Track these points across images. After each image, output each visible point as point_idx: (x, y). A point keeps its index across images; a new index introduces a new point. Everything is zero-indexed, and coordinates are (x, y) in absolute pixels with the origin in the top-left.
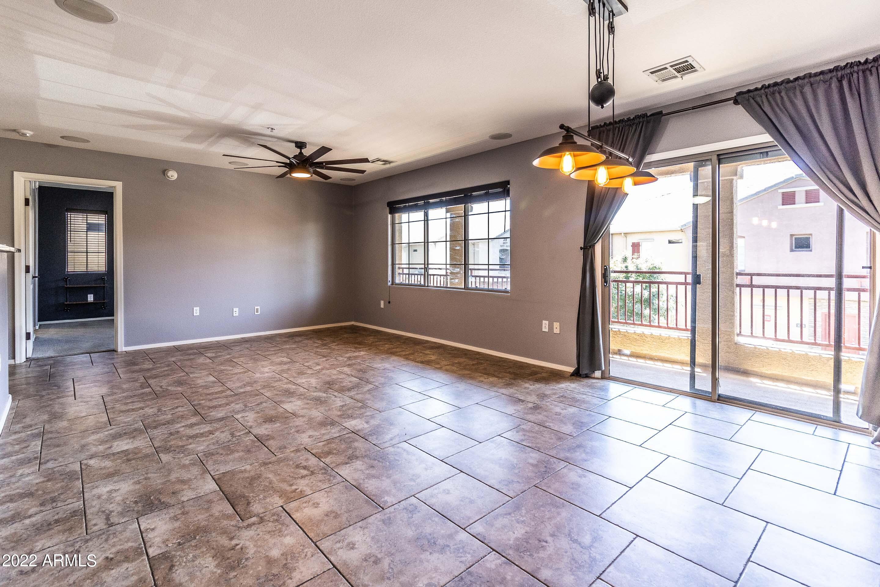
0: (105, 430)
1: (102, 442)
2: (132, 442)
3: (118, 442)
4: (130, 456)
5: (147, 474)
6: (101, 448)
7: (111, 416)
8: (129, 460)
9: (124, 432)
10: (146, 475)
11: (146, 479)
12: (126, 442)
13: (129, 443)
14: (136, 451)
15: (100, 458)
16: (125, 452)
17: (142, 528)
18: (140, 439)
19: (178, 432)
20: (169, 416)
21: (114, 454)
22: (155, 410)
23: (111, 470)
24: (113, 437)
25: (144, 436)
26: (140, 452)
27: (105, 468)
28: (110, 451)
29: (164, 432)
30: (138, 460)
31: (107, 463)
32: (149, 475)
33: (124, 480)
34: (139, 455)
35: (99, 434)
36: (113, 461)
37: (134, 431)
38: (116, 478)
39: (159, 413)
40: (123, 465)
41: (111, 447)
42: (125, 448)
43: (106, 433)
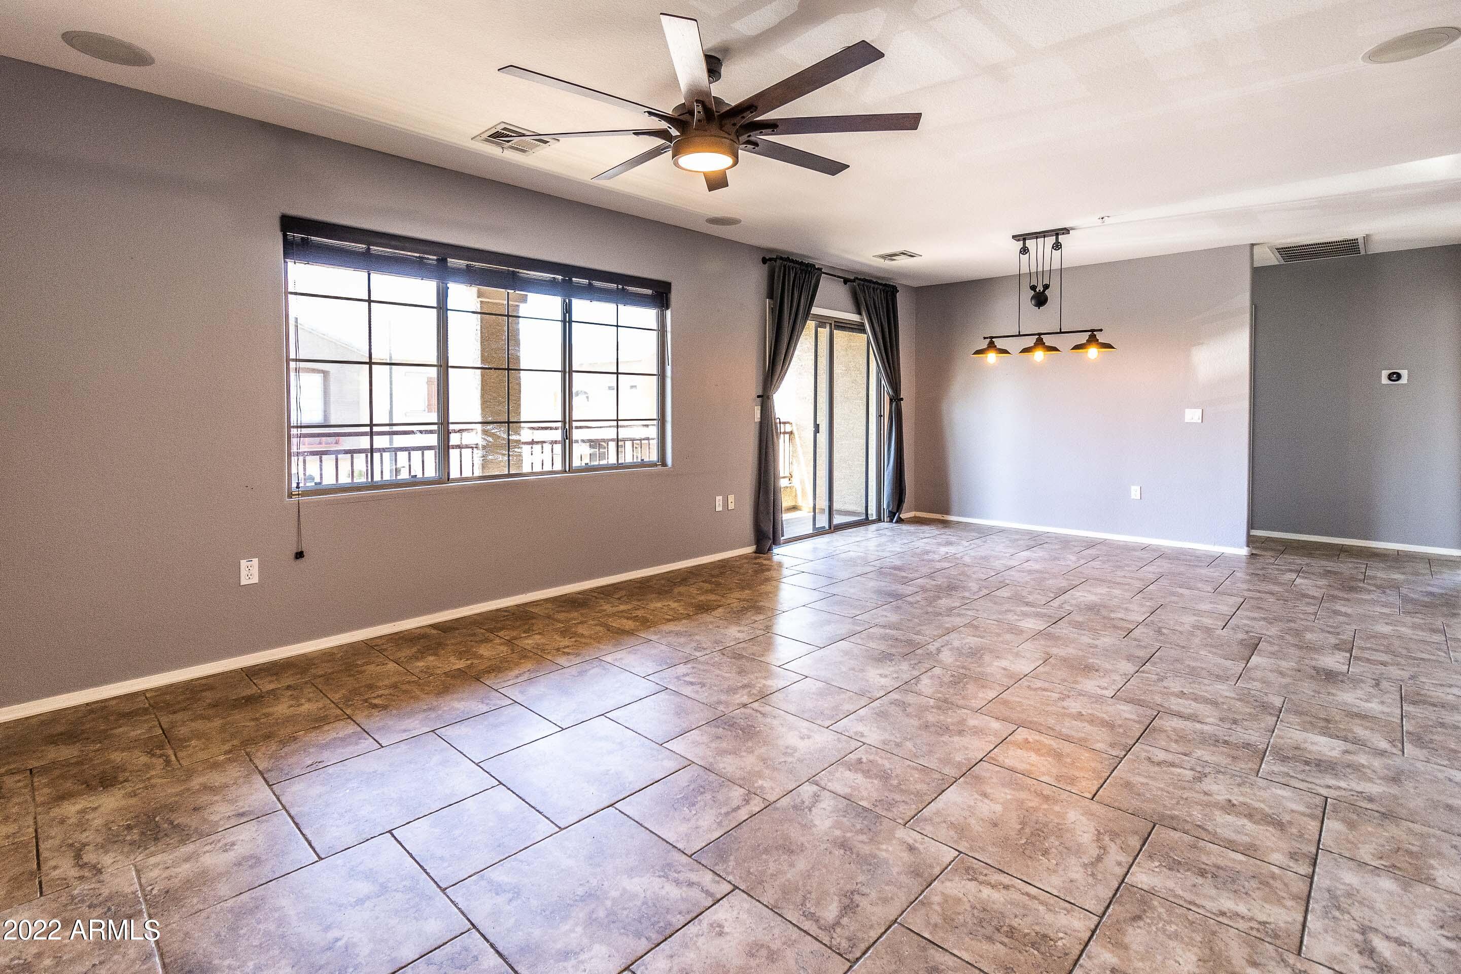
0: (1343, 793)
1: (1357, 768)
2: (1304, 743)
3: (1329, 754)
4: (1322, 724)
5: (1313, 696)
6: (1363, 759)
7: (1314, 825)
8: (1327, 721)
9: (1307, 768)
10: (1316, 695)
11: (1319, 693)
12: (1314, 748)
13: (1312, 743)
14: (1308, 726)
15: (1369, 744)
16: (1325, 732)
17: (1347, 667)
18: (1290, 741)
19: (1221, 720)
20: (1199, 753)
21: (1345, 740)
22: (1208, 784)
23: (1358, 721)
24: (1333, 769)
25: (1278, 740)
26: (1304, 722)
27: (1366, 728)
28: (1350, 746)
29: (1243, 731)
30: (1314, 714)
31: (1360, 732)
32: (1312, 694)
33: (1346, 704)
34: (1308, 719)
35: (1359, 789)
36: (1351, 731)
37: (1288, 758)
38: (1355, 710)
39: (1207, 770)
40: (1337, 718)
41: (1346, 752)
42: (1323, 740)
43: (1343, 784)
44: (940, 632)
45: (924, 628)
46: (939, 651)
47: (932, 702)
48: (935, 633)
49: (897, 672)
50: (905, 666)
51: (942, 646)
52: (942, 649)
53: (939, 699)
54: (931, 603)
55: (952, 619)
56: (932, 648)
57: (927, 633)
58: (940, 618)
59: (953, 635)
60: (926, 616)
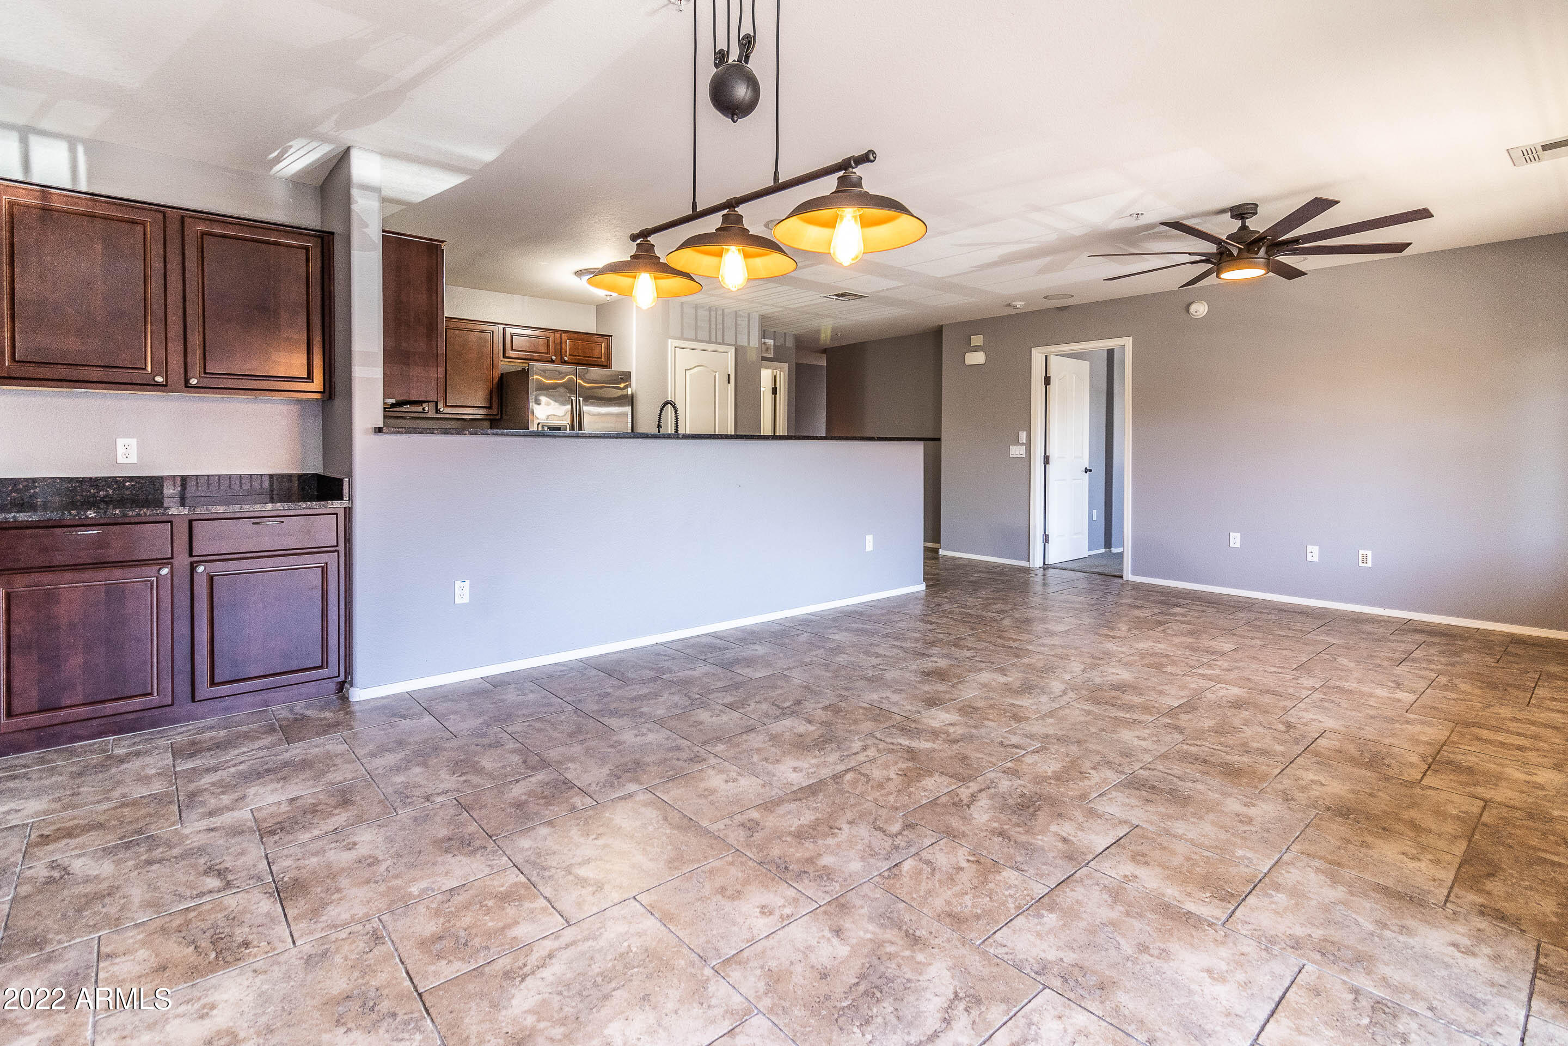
44: (1062, 713)
45: (1082, 719)
46: (1064, 692)
47: (1072, 658)
48: (1067, 711)
49: (1103, 676)
50: (1098, 680)
51: (1061, 696)
52: (1061, 694)
53: (1067, 659)
54: (1073, 762)
55: (1044, 730)
56: (1072, 695)
57: (1077, 712)
58: (1060, 733)
59: (1045, 709)
60: (1080, 736)
